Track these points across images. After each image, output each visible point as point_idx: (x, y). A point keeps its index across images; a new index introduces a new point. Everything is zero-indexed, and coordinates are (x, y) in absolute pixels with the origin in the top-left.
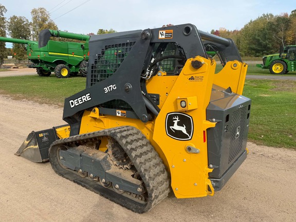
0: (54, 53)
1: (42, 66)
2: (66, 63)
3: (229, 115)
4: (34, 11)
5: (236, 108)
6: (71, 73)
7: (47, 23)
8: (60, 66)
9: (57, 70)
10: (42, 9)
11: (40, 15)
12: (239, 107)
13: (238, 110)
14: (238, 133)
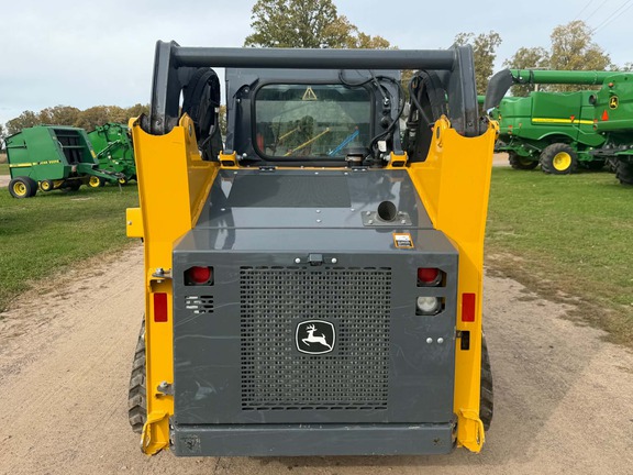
0: (545, 120)
1: (515, 149)
2: (572, 140)
3: (211, 269)
4: (558, 32)
5: (270, 257)
6: (579, 162)
7: (584, 52)
8: (553, 147)
9: (544, 158)
10: (575, 23)
11: (570, 37)
12: (298, 260)
13: (295, 266)
14: (322, 340)
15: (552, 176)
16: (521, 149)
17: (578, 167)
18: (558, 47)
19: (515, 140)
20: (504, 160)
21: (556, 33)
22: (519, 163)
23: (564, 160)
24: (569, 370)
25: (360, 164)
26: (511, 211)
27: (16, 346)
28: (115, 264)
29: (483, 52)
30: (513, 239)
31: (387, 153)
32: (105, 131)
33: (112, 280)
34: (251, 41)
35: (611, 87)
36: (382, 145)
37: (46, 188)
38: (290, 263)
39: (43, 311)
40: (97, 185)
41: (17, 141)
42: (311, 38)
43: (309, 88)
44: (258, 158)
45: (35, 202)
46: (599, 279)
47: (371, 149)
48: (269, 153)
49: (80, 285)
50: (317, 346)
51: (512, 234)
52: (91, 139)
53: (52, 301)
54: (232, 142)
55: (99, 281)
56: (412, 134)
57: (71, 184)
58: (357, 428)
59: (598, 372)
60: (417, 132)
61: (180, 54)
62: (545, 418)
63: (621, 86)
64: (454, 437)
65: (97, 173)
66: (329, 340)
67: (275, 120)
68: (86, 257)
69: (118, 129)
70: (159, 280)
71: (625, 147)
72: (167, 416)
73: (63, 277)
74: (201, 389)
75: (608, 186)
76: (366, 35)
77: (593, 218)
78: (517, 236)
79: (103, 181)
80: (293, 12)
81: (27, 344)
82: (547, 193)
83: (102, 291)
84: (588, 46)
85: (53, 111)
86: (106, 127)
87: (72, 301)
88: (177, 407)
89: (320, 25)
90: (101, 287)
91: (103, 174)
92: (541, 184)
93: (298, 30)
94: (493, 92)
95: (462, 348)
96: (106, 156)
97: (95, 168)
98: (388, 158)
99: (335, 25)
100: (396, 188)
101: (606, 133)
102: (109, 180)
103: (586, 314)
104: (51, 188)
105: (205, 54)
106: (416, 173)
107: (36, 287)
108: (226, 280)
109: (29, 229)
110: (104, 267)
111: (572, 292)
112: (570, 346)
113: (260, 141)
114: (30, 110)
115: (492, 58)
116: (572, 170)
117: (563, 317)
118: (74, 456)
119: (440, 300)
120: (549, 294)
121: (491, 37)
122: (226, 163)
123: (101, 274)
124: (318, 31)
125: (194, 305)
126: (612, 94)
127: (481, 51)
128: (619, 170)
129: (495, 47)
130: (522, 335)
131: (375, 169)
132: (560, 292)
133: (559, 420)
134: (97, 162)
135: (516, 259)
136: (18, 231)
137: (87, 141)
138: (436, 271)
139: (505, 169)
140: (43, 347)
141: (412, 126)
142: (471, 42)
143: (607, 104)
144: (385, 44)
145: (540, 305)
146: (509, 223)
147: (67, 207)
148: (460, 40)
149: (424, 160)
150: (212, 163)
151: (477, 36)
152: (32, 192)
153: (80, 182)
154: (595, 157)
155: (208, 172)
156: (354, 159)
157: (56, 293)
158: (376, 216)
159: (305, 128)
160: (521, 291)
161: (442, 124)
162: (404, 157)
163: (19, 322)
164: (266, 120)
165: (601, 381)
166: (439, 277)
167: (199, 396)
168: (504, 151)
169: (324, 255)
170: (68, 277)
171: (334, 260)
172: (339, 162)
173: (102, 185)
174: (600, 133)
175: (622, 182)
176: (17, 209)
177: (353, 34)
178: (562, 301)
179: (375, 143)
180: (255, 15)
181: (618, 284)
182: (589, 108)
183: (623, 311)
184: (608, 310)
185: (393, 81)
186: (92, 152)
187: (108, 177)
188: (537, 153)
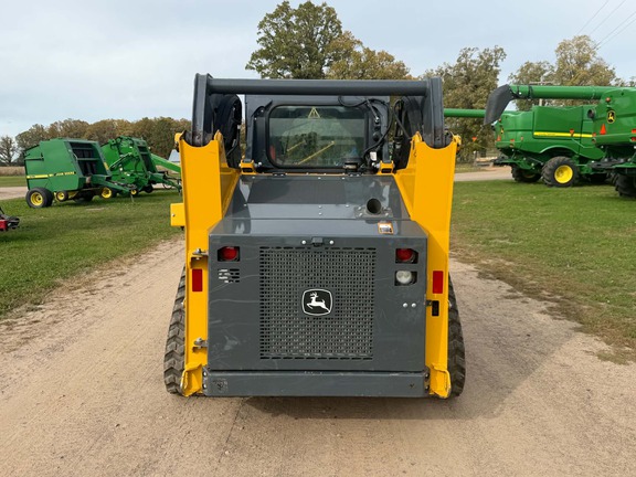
0: (546, 134)
1: (517, 162)
2: (574, 154)
3: (237, 249)
4: (563, 47)
5: (283, 239)
6: (581, 175)
7: (588, 66)
8: (555, 160)
9: (546, 171)
10: (580, 38)
11: (575, 52)
12: (304, 242)
13: (302, 247)
14: (322, 305)
15: (554, 188)
16: (523, 163)
17: (580, 180)
18: (563, 61)
19: (517, 153)
20: (506, 173)
21: (560, 48)
22: (522, 176)
23: (565, 172)
24: (541, 353)
25: (355, 171)
26: (508, 221)
27: (56, 331)
28: (135, 266)
29: (487, 66)
30: (506, 246)
31: (377, 162)
32: (117, 145)
33: (134, 279)
34: (257, 57)
35: (608, 102)
36: (374, 156)
37: (62, 198)
38: (298, 245)
39: (76, 304)
40: (109, 196)
41: (33, 154)
42: (316, 53)
43: (314, 108)
44: (271, 166)
45: (52, 212)
46: (581, 281)
47: (364, 158)
48: (279, 162)
49: (104, 283)
50: (318, 309)
51: (507, 242)
52: (103, 151)
53: (82, 296)
54: (250, 153)
55: (122, 280)
56: (398, 147)
57: (85, 195)
58: (350, 374)
59: (566, 354)
60: (402, 145)
61: (213, 84)
62: (514, 387)
63: (618, 101)
64: (426, 384)
65: (109, 184)
66: (328, 305)
67: (285, 134)
68: (107, 260)
69: (130, 142)
70: (198, 257)
71: (622, 160)
72: (200, 366)
73: (87, 277)
74: (229, 342)
75: (608, 198)
76: (371, 50)
77: (586, 228)
78: (510, 243)
79: (115, 192)
80: (298, 28)
81: (64, 329)
82: (546, 205)
83: (126, 288)
84: (594, 61)
85: (63, 125)
86: (119, 140)
87: (100, 296)
88: (210, 357)
89: (325, 40)
90: (125, 285)
91: (115, 185)
92: (542, 196)
93: (303, 46)
94: (493, 107)
95: (433, 315)
96: (118, 168)
97: (109, 179)
98: (378, 166)
99: (340, 41)
100: (386, 191)
101: (605, 146)
102: (120, 192)
103: (565, 310)
104: (66, 198)
105: (232, 84)
106: (402, 178)
107: (65, 284)
108: (249, 258)
109: (50, 236)
110: (125, 269)
111: (554, 292)
112: (546, 334)
113: (273, 154)
114: (39, 124)
115: (496, 73)
116: (574, 183)
117: (543, 312)
118: (119, 409)
119: (414, 274)
120: (533, 293)
121: (496, 52)
122: (245, 170)
123: (123, 274)
124: (323, 46)
125: (224, 276)
126: (610, 109)
127: (486, 66)
128: (618, 183)
129: (499, 62)
130: (504, 326)
131: (367, 175)
132: (544, 292)
133: (525, 389)
134: (110, 174)
135: (507, 264)
136: (40, 238)
137: (101, 154)
138: (410, 251)
139: (507, 182)
140: (79, 332)
141: (398, 140)
142: (475, 57)
143: (604, 118)
144: (390, 59)
145: (524, 302)
146: (505, 232)
147: (82, 216)
148: (465, 55)
149: (405, 167)
150: (234, 170)
151: (482, 51)
152: (48, 202)
153: (94, 193)
154: (594, 170)
155: (231, 177)
156: (350, 167)
157: (84, 289)
158: (365, 210)
159: (310, 142)
160: (509, 291)
161: (417, 138)
162: (391, 166)
163: (55, 312)
164: (278, 135)
165: (568, 361)
166: (413, 256)
167: (227, 348)
168: (507, 164)
169: (324, 238)
170: (93, 276)
171: (332, 242)
172: (339, 169)
173: (114, 196)
174: (599, 147)
175: (621, 194)
176: (34, 218)
177: (358, 49)
178: (545, 299)
179: (368, 153)
180: (261, 30)
181: (599, 285)
182: (589, 123)
183: (599, 307)
184: (586, 307)
185: (383, 103)
186: (105, 164)
187: (120, 188)
188: (539, 166)
